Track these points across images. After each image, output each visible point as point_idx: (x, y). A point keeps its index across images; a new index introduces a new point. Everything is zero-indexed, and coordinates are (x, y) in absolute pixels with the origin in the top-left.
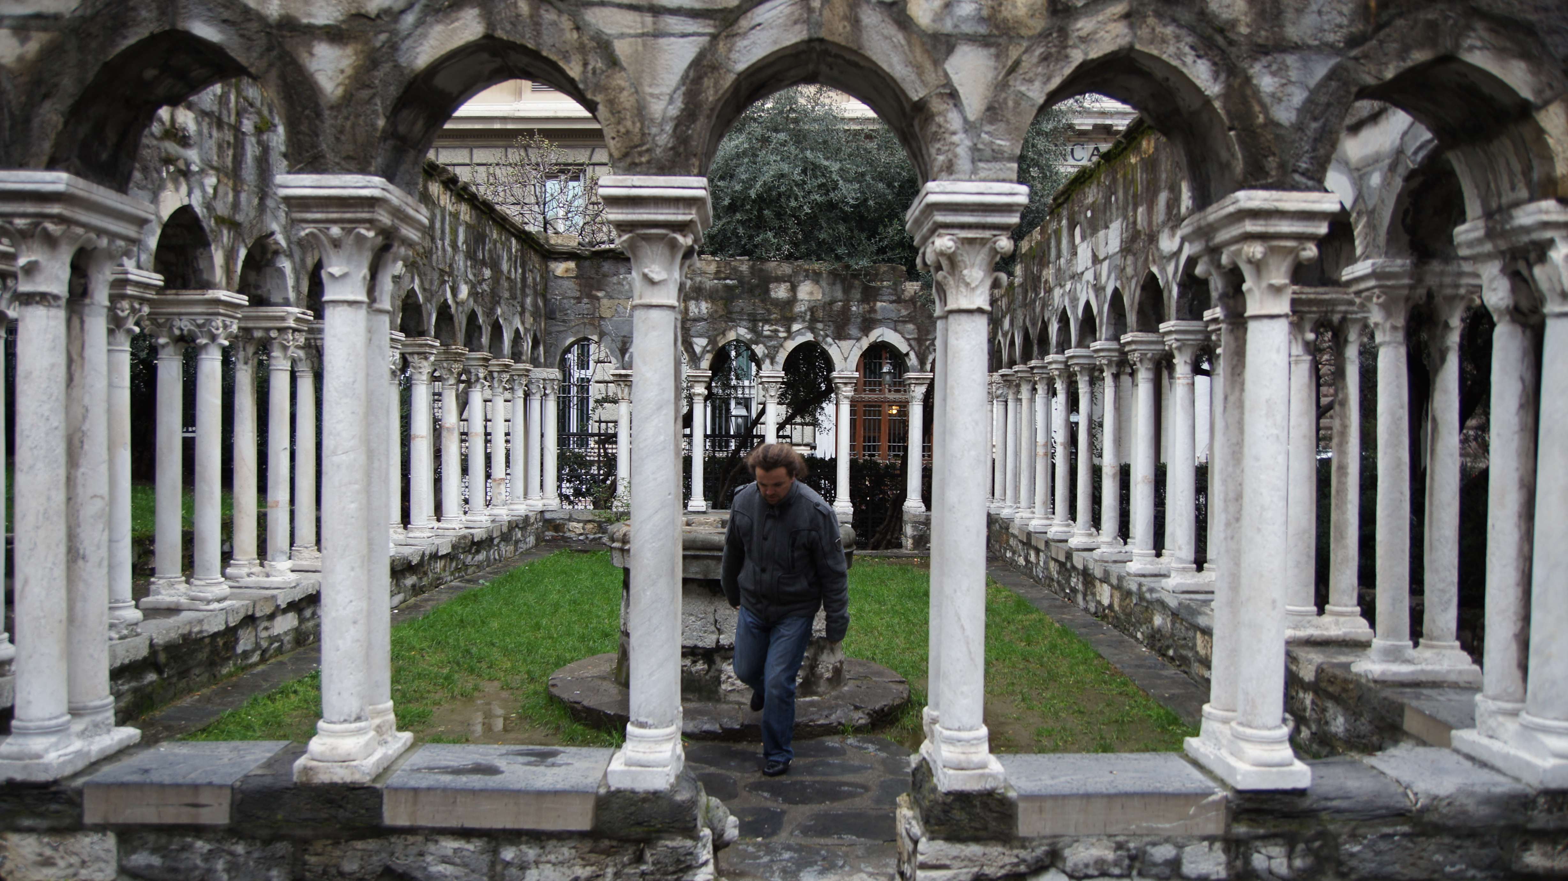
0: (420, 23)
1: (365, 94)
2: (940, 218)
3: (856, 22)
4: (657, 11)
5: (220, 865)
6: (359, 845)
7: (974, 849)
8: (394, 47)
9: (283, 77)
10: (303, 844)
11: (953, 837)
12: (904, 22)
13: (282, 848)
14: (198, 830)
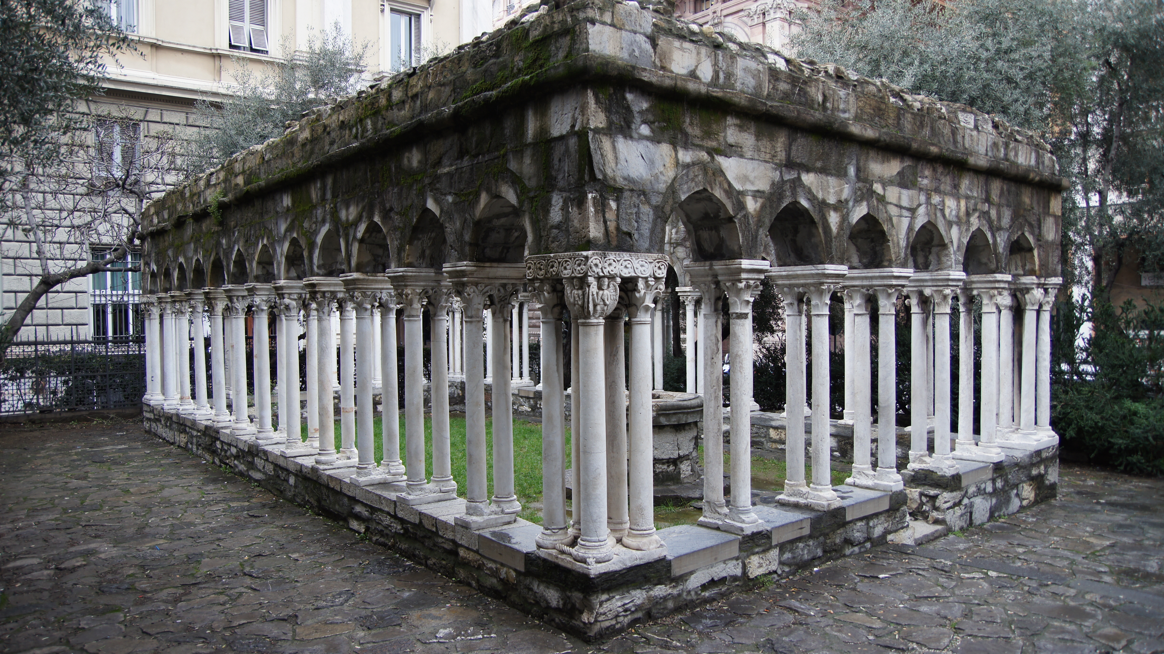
0: (854, 206)
1: (842, 232)
2: (950, 283)
3: (936, 215)
4: (901, 207)
5: (806, 552)
6: (839, 531)
7: (955, 494)
8: (848, 215)
9: (823, 224)
10: (826, 535)
11: (952, 491)
12: (944, 216)
13: (822, 539)
14: (800, 539)
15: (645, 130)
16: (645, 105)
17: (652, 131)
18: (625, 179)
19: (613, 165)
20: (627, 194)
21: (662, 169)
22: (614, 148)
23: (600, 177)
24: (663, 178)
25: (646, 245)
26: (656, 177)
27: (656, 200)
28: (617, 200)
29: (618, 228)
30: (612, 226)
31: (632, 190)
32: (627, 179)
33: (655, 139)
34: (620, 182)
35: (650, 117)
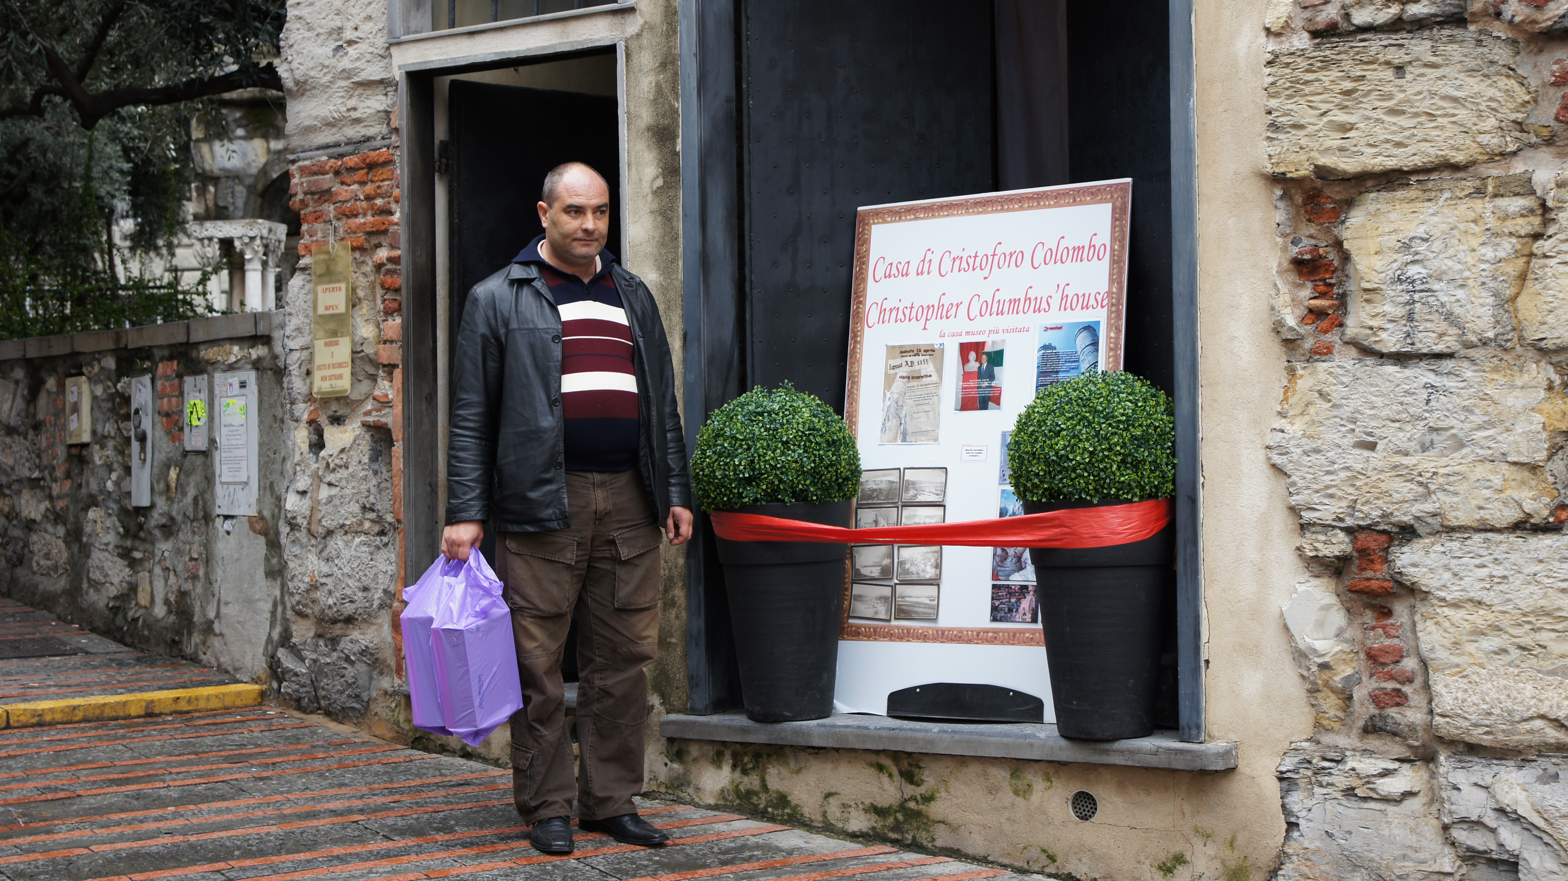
15: (240, 132)
16: (238, 115)
17: (247, 131)
18: (220, 170)
19: (210, 161)
20: (223, 180)
21: (254, 158)
22: (211, 150)
23: (200, 171)
24: (254, 164)
25: (241, 214)
26: (249, 164)
27: (249, 181)
28: (216, 186)
29: (216, 205)
30: (211, 203)
31: (228, 177)
32: (224, 170)
33: (248, 138)
34: (217, 172)
35: (244, 122)
